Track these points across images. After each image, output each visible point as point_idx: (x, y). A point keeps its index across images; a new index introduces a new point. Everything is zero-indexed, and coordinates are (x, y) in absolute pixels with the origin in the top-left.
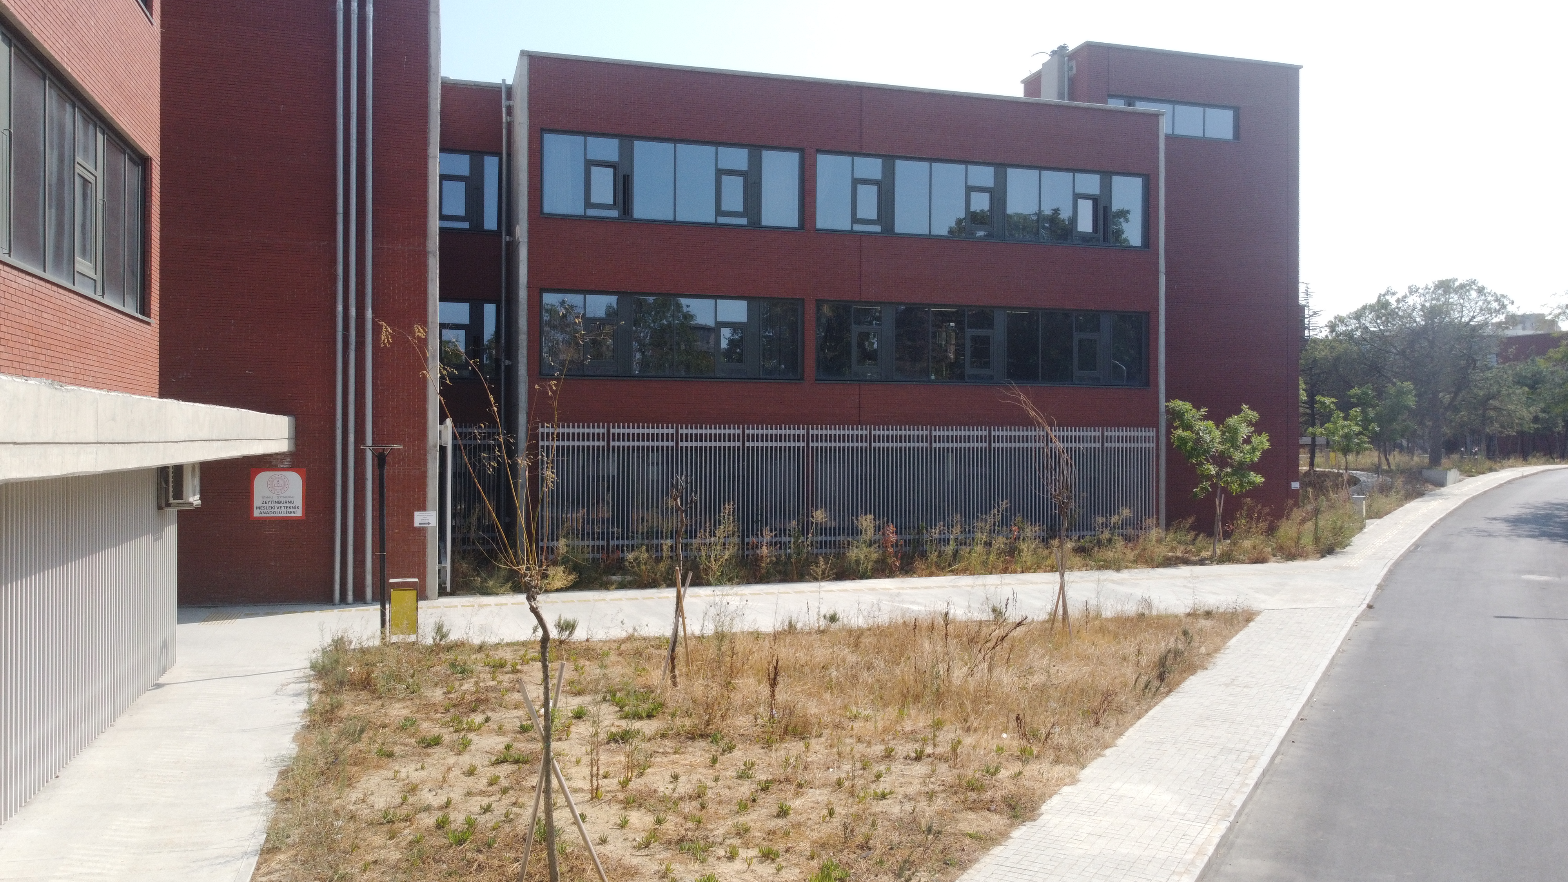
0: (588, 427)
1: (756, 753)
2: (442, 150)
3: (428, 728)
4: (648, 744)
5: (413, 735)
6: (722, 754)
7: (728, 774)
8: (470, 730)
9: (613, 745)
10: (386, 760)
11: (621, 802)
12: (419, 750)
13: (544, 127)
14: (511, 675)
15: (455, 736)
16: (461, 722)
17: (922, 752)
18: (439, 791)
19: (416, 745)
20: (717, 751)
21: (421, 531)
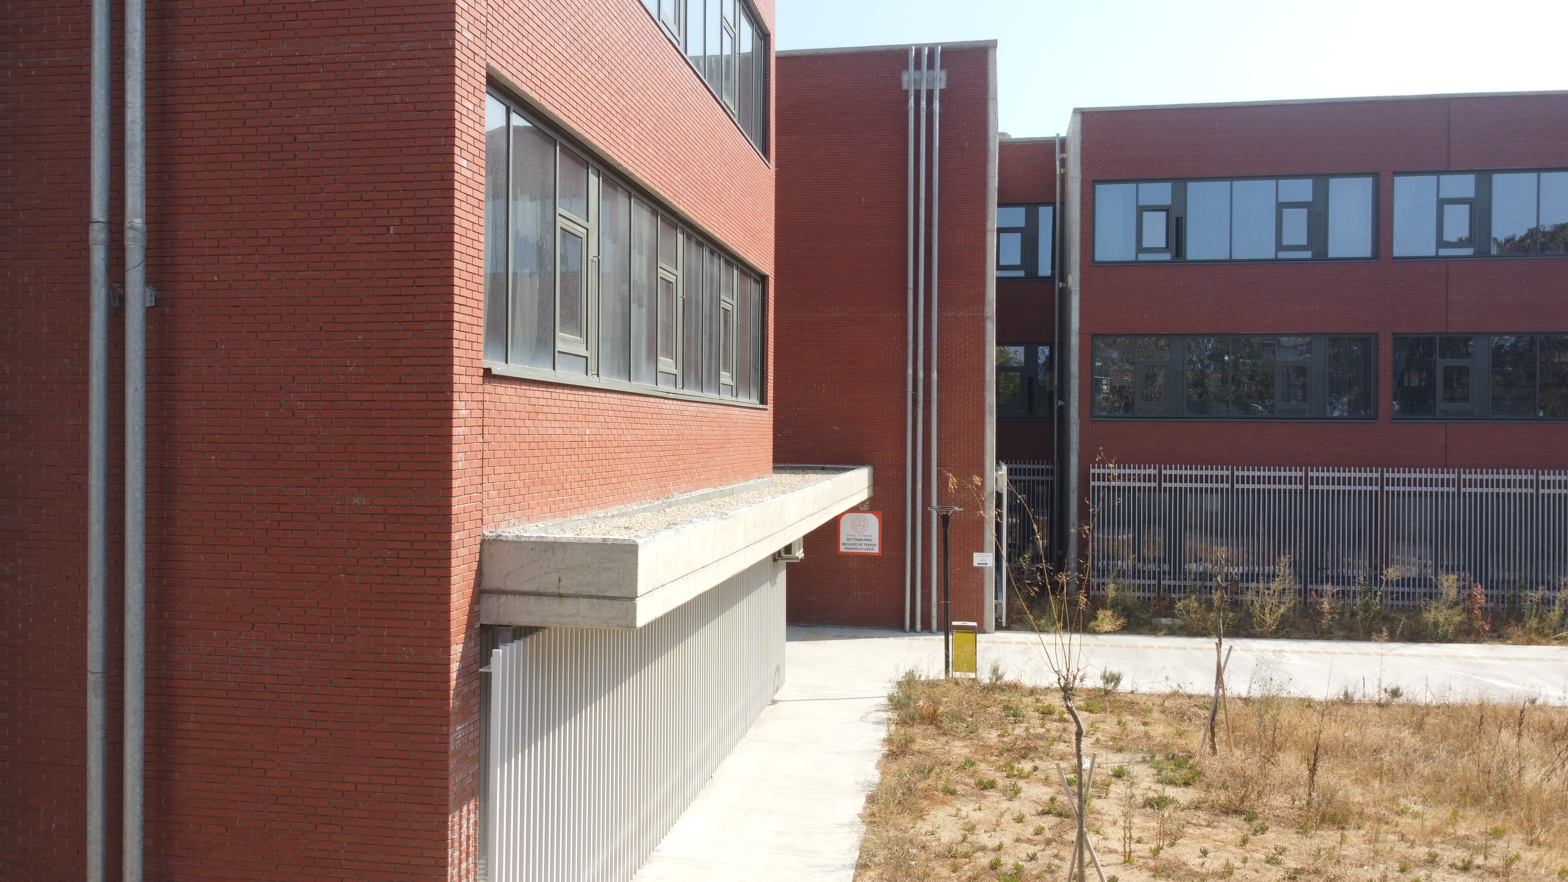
0: (1139, 468)
1: (1288, 838)
2: (1000, 205)
3: (986, 771)
4: (1183, 813)
5: (971, 776)
6: (1254, 834)
7: (1257, 856)
8: (1021, 776)
9: (1149, 810)
10: (949, 797)
11: (1151, 869)
12: (976, 790)
13: (1096, 178)
14: (1058, 724)
15: (1007, 782)
16: (1012, 768)
17: (1470, 862)
18: (993, 833)
19: (974, 786)
20: (1249, 830)
21: (980, 571)
